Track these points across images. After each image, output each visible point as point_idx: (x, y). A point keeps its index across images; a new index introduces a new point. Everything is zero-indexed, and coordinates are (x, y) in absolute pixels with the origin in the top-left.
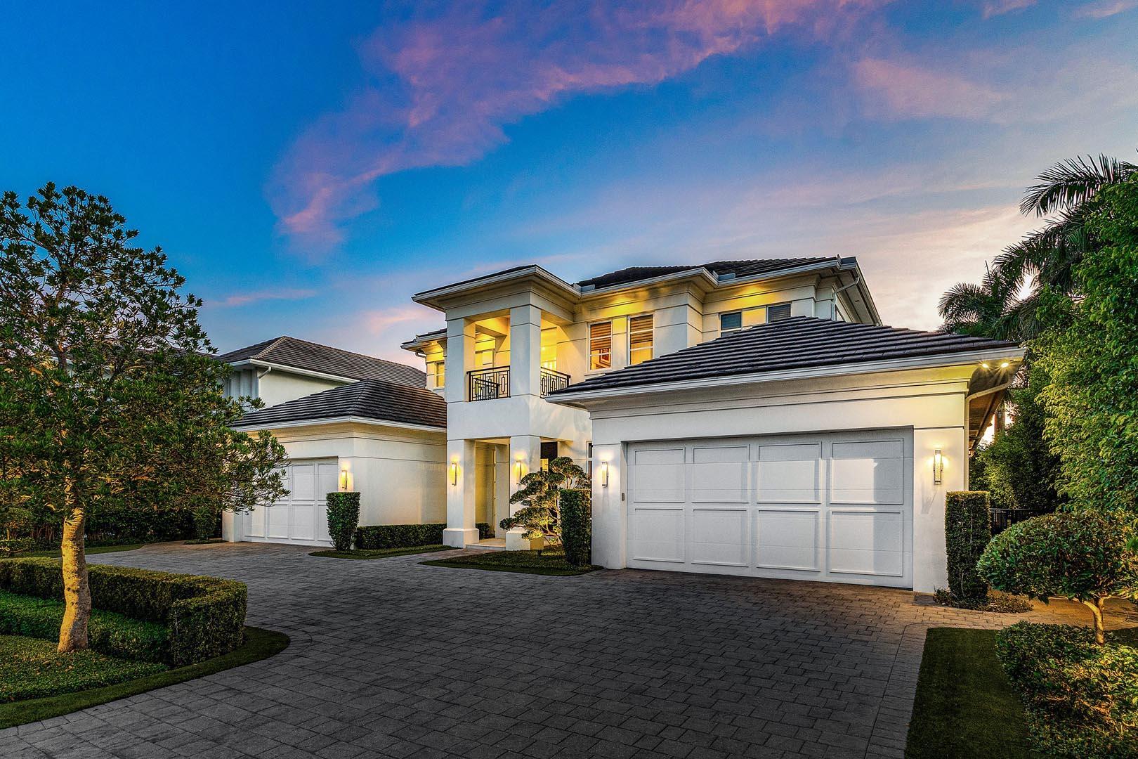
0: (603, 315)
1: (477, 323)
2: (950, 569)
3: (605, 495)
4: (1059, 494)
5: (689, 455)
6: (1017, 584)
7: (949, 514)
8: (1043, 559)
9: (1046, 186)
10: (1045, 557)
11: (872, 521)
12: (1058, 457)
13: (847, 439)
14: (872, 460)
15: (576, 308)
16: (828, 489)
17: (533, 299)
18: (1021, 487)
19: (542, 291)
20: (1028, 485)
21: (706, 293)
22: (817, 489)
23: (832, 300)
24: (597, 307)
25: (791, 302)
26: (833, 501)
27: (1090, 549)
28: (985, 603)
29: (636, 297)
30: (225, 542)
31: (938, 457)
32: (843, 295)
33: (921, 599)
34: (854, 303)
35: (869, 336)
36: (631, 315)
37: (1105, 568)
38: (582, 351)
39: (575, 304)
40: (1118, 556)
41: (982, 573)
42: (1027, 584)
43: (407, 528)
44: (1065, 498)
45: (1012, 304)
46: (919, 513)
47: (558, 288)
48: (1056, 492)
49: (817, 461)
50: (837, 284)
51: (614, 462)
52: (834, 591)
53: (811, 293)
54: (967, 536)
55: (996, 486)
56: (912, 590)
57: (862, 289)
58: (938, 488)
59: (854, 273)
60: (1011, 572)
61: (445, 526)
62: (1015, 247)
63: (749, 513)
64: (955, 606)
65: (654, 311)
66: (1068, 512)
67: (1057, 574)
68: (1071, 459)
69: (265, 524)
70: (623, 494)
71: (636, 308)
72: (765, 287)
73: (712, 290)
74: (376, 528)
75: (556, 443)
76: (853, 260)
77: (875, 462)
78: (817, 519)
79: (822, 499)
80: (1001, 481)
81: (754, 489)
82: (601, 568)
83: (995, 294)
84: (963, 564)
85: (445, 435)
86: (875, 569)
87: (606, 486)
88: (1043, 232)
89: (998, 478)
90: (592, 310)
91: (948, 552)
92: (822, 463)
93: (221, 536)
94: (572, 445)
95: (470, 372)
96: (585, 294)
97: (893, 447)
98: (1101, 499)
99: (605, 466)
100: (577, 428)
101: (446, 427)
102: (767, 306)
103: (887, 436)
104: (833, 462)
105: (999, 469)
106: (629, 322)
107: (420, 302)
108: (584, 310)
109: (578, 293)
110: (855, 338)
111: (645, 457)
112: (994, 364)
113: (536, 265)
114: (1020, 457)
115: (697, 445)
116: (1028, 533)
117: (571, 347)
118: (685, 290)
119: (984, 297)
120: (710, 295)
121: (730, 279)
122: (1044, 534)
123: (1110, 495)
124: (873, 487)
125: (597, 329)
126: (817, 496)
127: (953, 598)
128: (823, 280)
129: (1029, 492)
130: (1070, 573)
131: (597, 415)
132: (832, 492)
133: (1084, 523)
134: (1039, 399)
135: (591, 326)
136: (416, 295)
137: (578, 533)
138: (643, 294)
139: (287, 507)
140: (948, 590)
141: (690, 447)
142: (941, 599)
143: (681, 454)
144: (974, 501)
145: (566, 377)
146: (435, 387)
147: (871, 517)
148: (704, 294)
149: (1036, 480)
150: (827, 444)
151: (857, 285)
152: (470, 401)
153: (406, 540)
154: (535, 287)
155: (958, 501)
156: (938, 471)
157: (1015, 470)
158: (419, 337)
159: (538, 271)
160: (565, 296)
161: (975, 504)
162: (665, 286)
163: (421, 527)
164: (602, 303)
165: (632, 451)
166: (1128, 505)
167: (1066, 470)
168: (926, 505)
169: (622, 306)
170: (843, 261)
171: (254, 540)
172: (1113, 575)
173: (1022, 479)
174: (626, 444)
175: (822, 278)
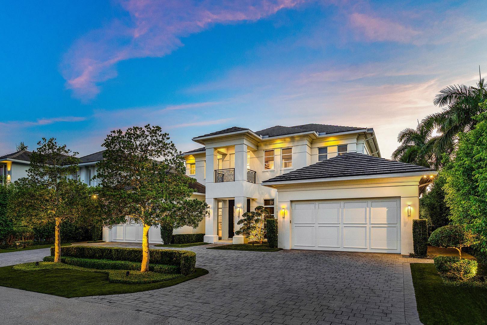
0: (271, 147)
1: (218, 150)
2: (414, 246)
3: (284, 221)
4: (450, 220)
5: (317, 206)
6: (440, 244)
7: (414, 227)
8: (446, 237)
9: (443, 95)
10: (446, 236)
11: (386, 230)
12: (449, 207)
13: (377, 200)
14: (386, 208)
15: (259, 144)
16: (370, 218)
17: (245, 142)
18: (435, 217)
19: (248, 138)
20: (437, 216)
21: (313, 139)
22: (366, 218)
23: (363, 144)
24: (268, 144)
25: (347, 144)
26: (372, 223)
27: (457, 234)
28: (426, 256)
29: (285, 141)
30: (104, 242)
31: (409, 207)
32: (367, 142)
33: (404, 256)
34: (370, 143)
35: (383, 164)
36: (283, 148)
37: (461, 238)
38: (261, 162)
39: (259, 142)
40: (464, 235)
41: (430, 242)
42: (442, 243)
43: (189, 235)
44: (451, 220)
45: (429, 138)
46: (403, 227)
47: (255, 137)
48: (448, 219)
49: (366, 208)
50: (365, 137)
51: (287, 209)
52: (374, 255)
53: (355, 141)
54: (420, 234)
55: (423, 217)
56: (401, 254)
57: (374, 140)
58: (409, 218)
59: (372, 134)
60: (438, 241)
61: (205, 234)
62: (430, 116)
63: (340, 228)
64: (417, 258)
65: (292, 146)
66: (452, 225)
67: (449, 240)
68: (453, 209)
69: (124, 234)
70: (290, 221)
71: (285, 145)
72: (337, 138)
73: (315, 138)
74: (179, 235)
75: (250, 199)
76: (372, 129)
77: (387, 209)
78: (366, 229)
79: (368, 222)
80: (426, 214)
81: (342, 219)
82: (282, 249)
83: (422, 133)
84: (419, 244)
85: (205, 196)
86: (387, 247)
87: (284, 218)
88: (441, 113)
89: (424, 213)
90: (266, 145)
91: (414, 240)
92: (368, 209)
93: (102, 239)
94: (257, 201)
95: (216, 170)
96: (264, 139)
97: (393, 204)
98: (461, 222)
99: (283, 210)
100: (259, 193)
101: (205, 193)
102: (337, 145)
103: (391, 200)
104: (372, 209)
105: (425, 209)
106: (282, 150)
107: (195, 141)
108: (262, 145)
109: (261, 139)
110: (379, 164)
111: (298, 206)
112: (428, 177)
113: (248, 129)
114: (434, 205)
115: (320, 202)
116: (442, 230)
117: (256, 160)
118: (306, 139)
119: (417, 135)
120: (314, 140)
121: (323, 135)
122: (446, 231)
123: (463, 220)
124: (386, 218)
125: (268, 153)
126: (366, 221)
127: (416, 255)
128: (360, 136)
129: (438, 219)
130: (452, 240)
131: (281, 190)
132: (371, 219)
133: (456, 228)
134: (443, 188)
135: (265, 151)
136: (194, 138)
137: (274, 236)
138: (288, 140)
139: (135, 227)
140: (413, 253)
141: (317, 203)
142: (411, 256)
143: (314, 205)
144: (422, 222)
145: (254, 172)
146: (190, 175)
147: (386, 228)
148: (312, 140)
149: (441, 214)
150: (369, 202)
151: (373, 138)
152: (216, 182)
153: (189, 240)
154: (246, 137)
155: (417, 222)
156: (409, 211)
157: (432, 210)
158: (185, 153)
159: (249, 131)
160: (256, 140)
161: (423, 223)
162: (297, 137)
163: (194, 235)
164: (270, 142)
165: (294, 204)
166: (468, 223)
167: (452, 212)
168: (406, 224)
169: (279, 145)
170: (368, 130)
171: (117, 241)
172: (463, 240)
173: (435, 214)
174: (292, 201)
175: (359, 135)
